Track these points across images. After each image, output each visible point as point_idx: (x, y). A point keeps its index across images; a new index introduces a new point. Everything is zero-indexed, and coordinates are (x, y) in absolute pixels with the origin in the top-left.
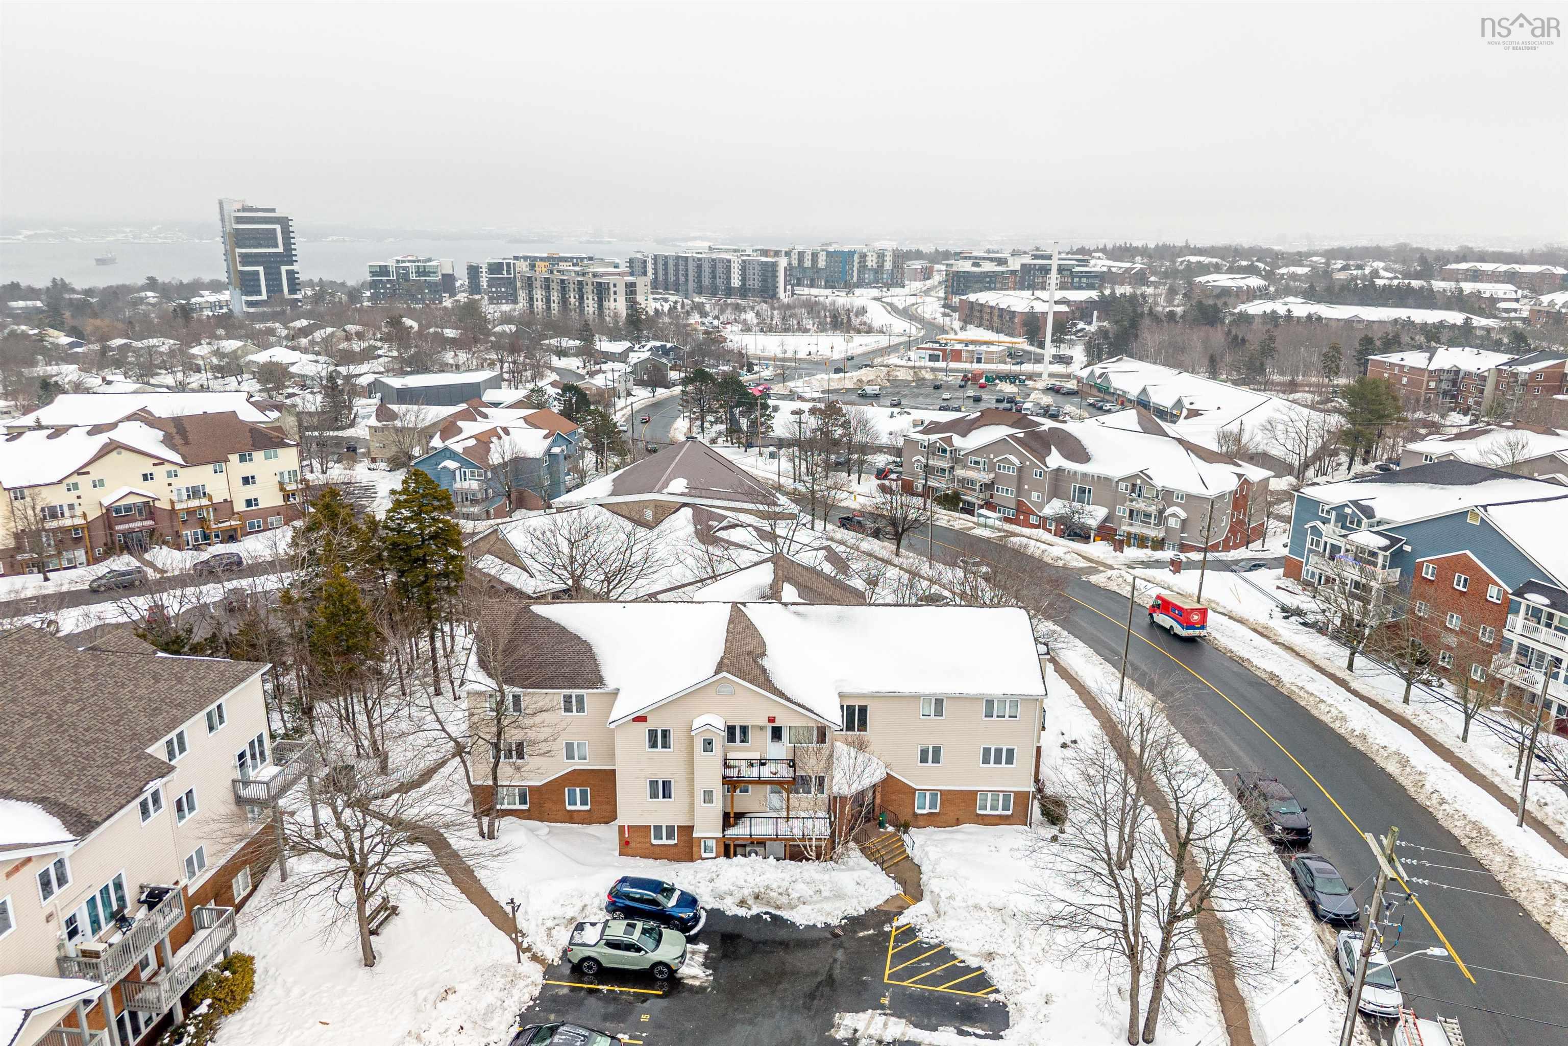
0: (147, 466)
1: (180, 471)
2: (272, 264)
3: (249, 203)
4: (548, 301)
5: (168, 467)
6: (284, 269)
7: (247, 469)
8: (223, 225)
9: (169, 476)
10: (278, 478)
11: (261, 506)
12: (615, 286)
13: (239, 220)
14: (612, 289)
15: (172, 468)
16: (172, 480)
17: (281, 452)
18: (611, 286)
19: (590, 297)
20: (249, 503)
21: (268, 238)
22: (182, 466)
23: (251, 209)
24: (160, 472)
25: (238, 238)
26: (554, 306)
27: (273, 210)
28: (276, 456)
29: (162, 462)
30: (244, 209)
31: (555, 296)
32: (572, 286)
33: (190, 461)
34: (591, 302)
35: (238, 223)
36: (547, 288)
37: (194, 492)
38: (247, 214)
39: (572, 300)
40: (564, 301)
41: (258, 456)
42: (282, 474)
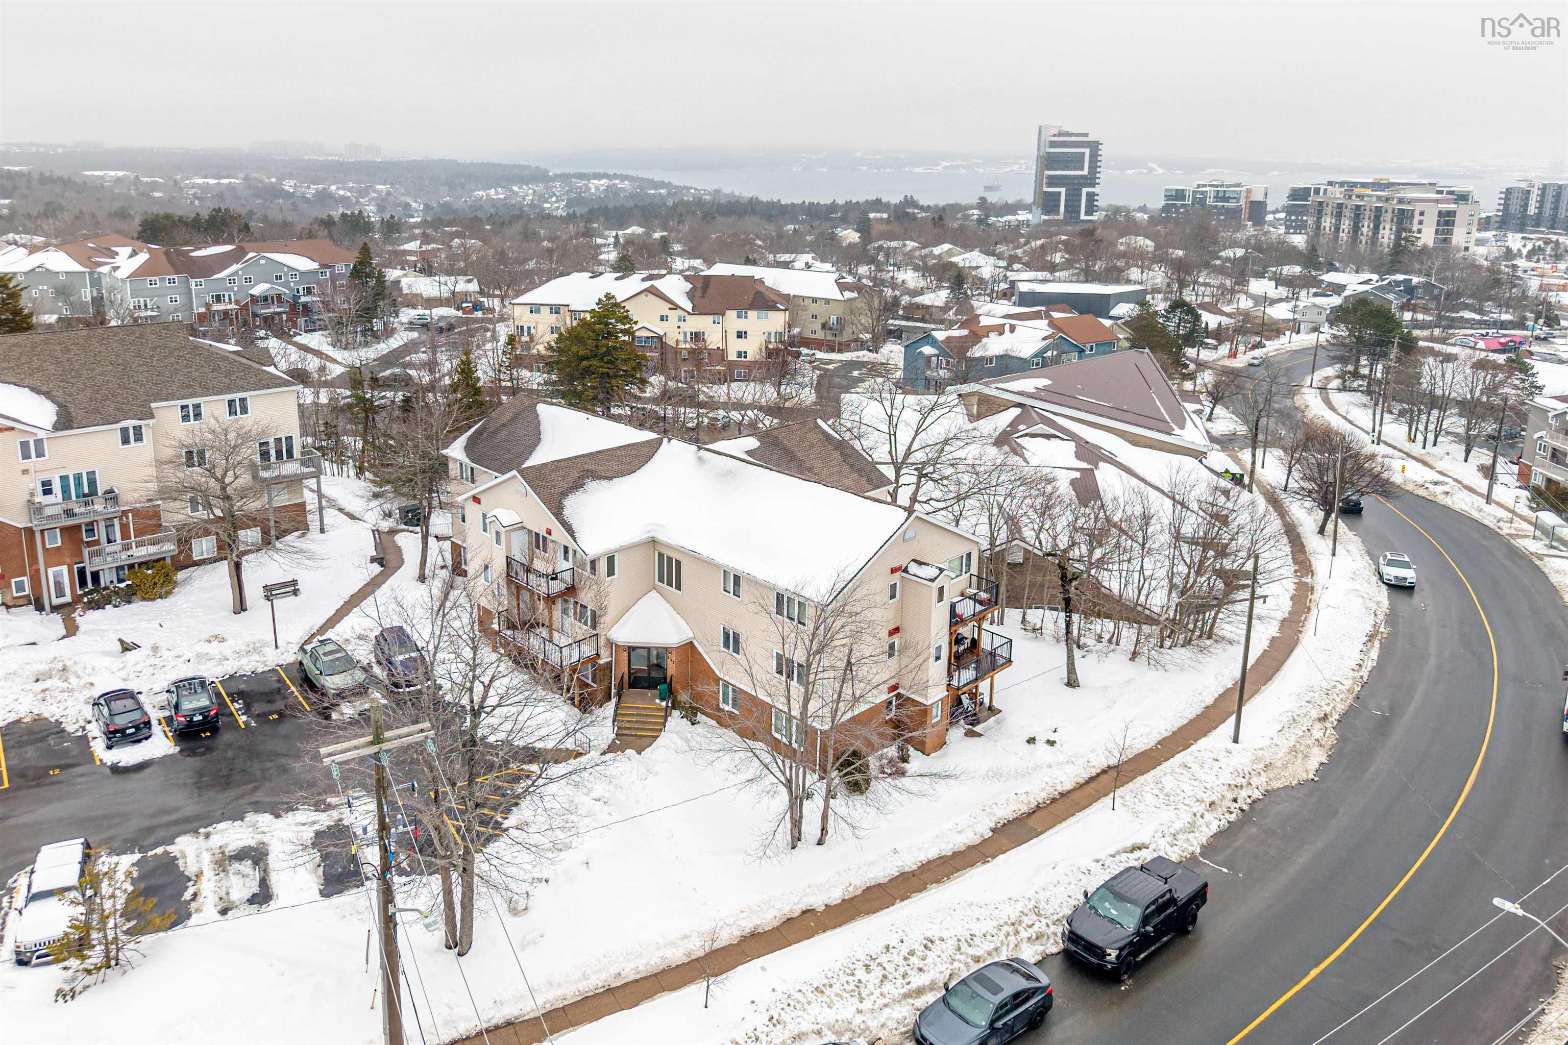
0: (664, 308)
1: (688, 317)
2: (1074, 186)
3: (1066, 129)
4: (1337, 229)
5: (679, 312)
6: (1085, 191)
7: (741, 325)
8: (1039, 150)
9: (679, 320)
10: (765, 337)
11: (748, 359)
12: (1422, 214)
13: (1053, 144)
14: (1417, 218)
15: (683, 314)
16: (681, 324)
17: (771, 314)
18: (1417, 214)
19: (1388, 227)
20: (739, 354)
21: (1076, 161)
22: (689, 313)
23: (1067, 134)
24: (673, 315)
25: (1049, 161)
26: (1343, 236)
27: (1086, 135)
28: (767, 317)
29: (675, 307)
30: (1060, 134)
31: (1346, 224)
32: (1367, 213)
33: (697, 311)
34: (1386, 232)
35: (1051, 147)
36: (1339, 215)
37: (697, 336)
38: (1062, 139)
39: (1365, 230)
40: (1356, 228)
41: (752, 314)
42: (770, 334)
